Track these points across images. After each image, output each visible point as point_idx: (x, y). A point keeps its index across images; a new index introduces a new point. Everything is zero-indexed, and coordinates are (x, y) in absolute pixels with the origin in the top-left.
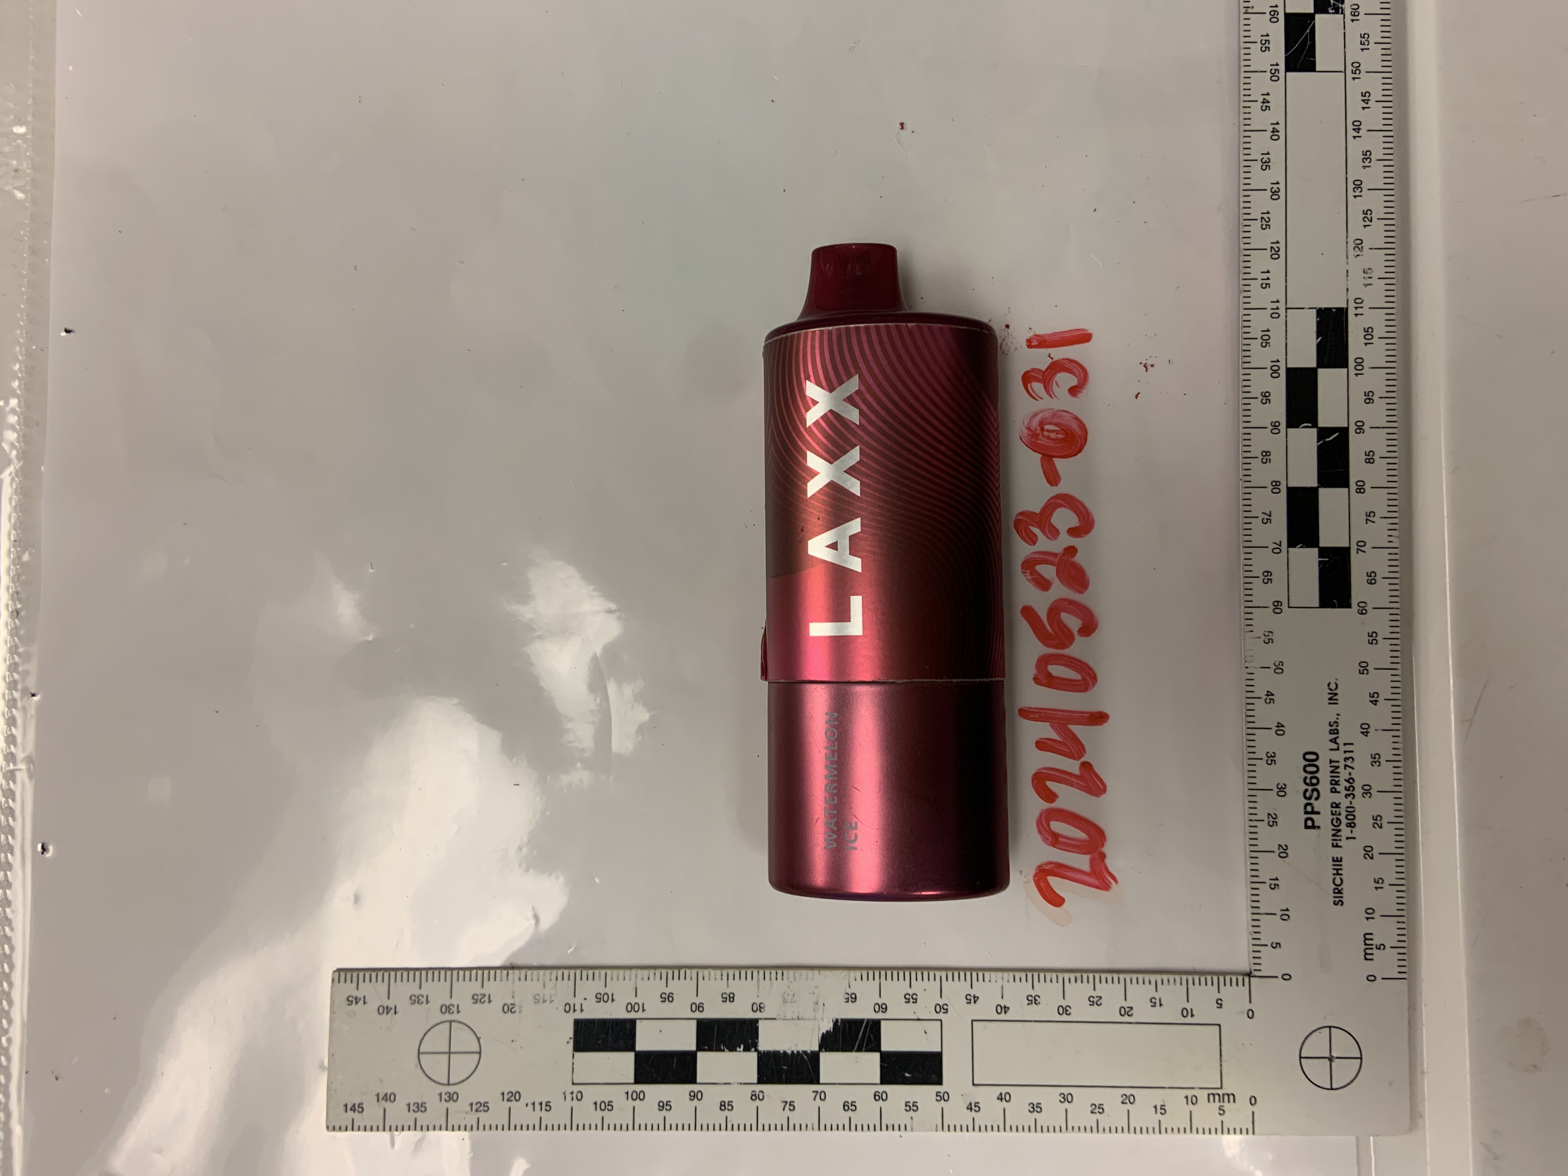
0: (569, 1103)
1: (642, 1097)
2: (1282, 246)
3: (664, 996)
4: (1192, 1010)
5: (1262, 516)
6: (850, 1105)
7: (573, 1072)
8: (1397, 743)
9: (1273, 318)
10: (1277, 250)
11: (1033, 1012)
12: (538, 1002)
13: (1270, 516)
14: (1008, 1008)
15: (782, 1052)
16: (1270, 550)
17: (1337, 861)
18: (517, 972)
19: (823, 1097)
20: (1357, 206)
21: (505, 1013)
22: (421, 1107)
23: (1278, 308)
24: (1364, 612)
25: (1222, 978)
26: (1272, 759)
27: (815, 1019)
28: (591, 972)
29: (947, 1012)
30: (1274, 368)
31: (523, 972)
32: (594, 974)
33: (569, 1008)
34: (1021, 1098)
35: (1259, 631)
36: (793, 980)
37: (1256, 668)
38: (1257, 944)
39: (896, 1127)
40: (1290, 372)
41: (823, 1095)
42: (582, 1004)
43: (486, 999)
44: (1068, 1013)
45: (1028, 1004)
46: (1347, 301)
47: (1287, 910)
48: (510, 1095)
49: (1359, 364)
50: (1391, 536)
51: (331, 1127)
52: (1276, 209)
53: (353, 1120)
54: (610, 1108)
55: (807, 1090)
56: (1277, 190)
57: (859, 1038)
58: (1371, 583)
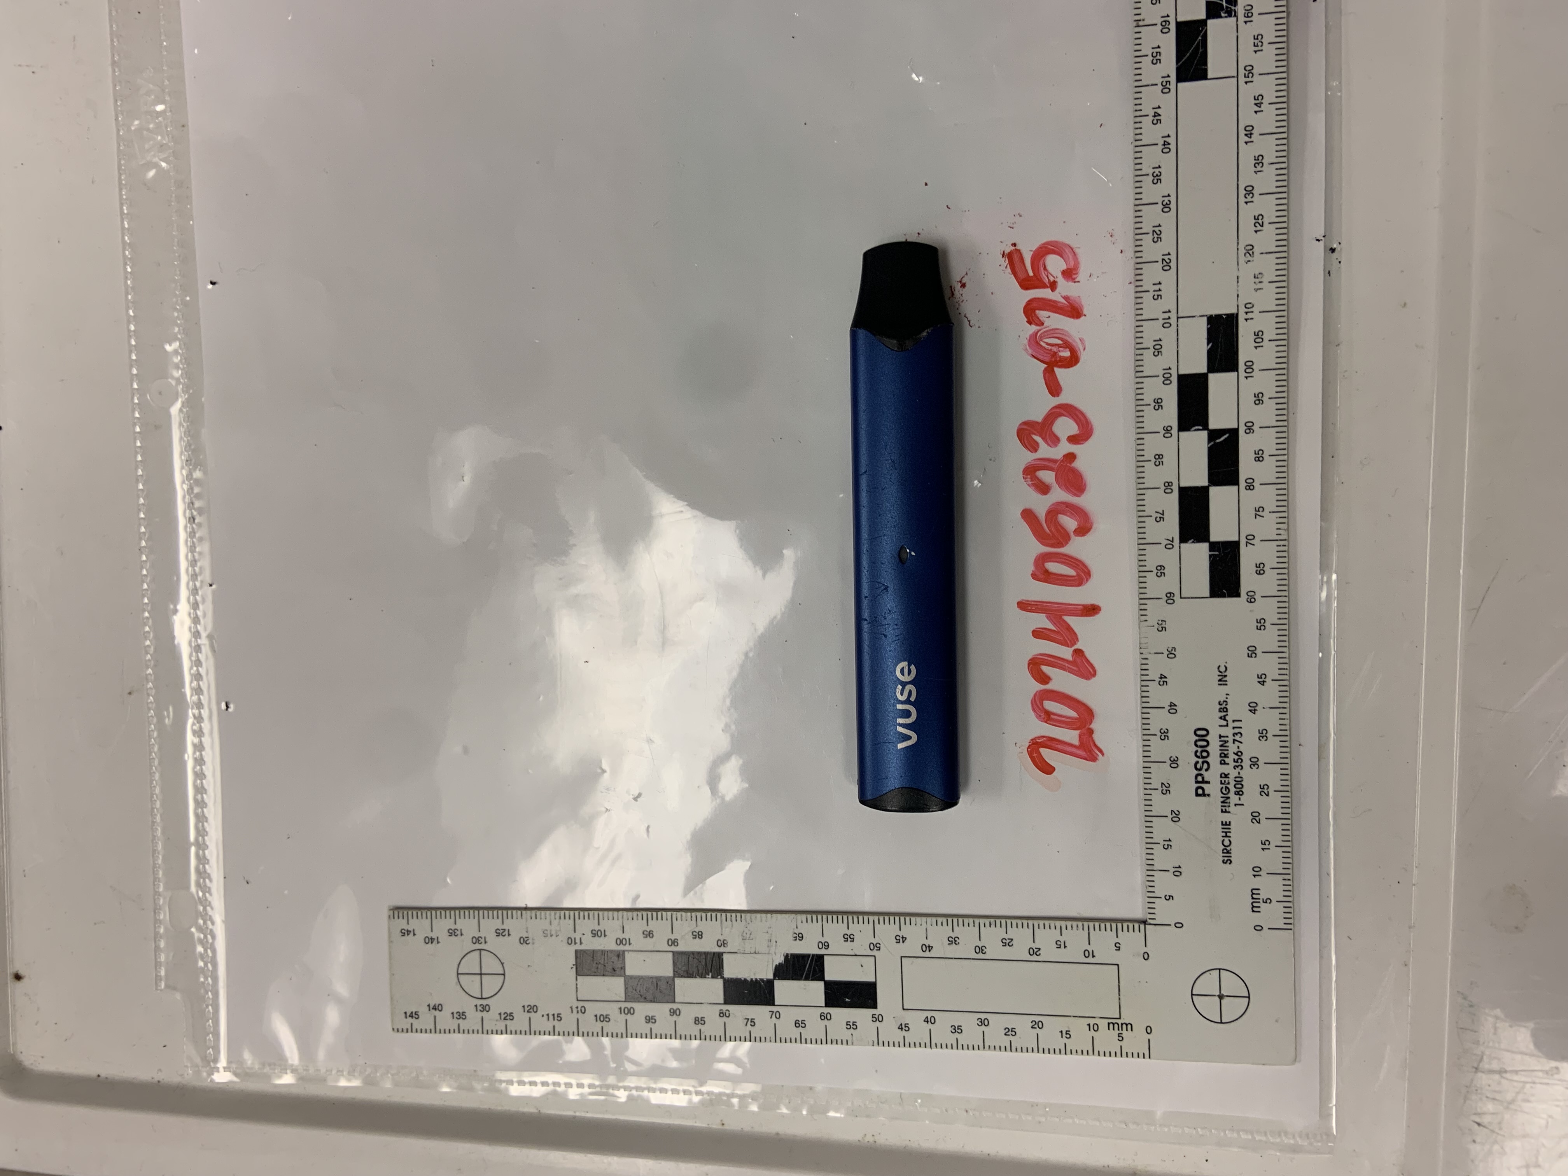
0: (575, 1015)
1: (632, 1012)
2: (1173, 257)
3: (645, 933)
4: (1093, 951)
5: (1155, 515)
6: (800, 1023)
7: (577, 991)
8: (1284, 719)
9: (1164, 327)
10: (1168, 261)
11: (952, 951)
12: (547, 936)
13: (1163, 514)
14: (932, 947)
15: (743, 979)
16: (1163, 545)
17: (1226, 825)
18: (528, 912)
19: (778, 1016)
20: (1248, 213)
21: (522, 944)
22: (462, 1015)
23: (1169, 318)
24: (1253, 600)
25: (1119, 925)
26: (1165, 734)
27: (769, 954)
28: (586, 913)
29: (879, 950)
30: (1166, 376)
31: (534, 912)
32: (589, 914)
33: (571, 941)
34: (944, 1022)
35: (1153, 619)
36: (750, 922)
37: (1150, 653)
38: (1151, 897)
39: (839, 1042)
40: (1182, 378)
41: (778, 1014)
42: (581, 938)
43: (506, 932)
44: (983, 952)
45: (949, 944)
46: (1238, 306)
47: (1180, 867)
48: (529, 1007)
49: (1249, 367)
50: (1279, 529)
51: (396, 1030)
52: (1167, 222)
53: (412, 1024)
54: (607, 1020)
55: (765, 1009)
56: (1168, 203)
57: (806, 969)
58: (1260, 574)
